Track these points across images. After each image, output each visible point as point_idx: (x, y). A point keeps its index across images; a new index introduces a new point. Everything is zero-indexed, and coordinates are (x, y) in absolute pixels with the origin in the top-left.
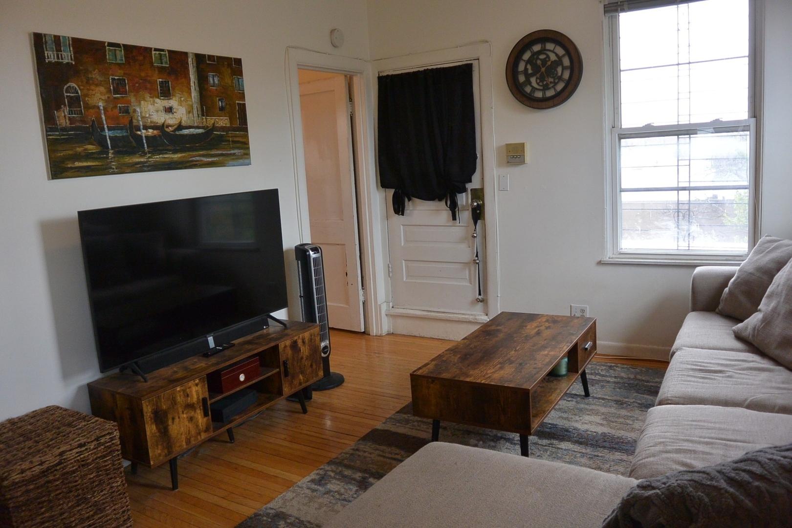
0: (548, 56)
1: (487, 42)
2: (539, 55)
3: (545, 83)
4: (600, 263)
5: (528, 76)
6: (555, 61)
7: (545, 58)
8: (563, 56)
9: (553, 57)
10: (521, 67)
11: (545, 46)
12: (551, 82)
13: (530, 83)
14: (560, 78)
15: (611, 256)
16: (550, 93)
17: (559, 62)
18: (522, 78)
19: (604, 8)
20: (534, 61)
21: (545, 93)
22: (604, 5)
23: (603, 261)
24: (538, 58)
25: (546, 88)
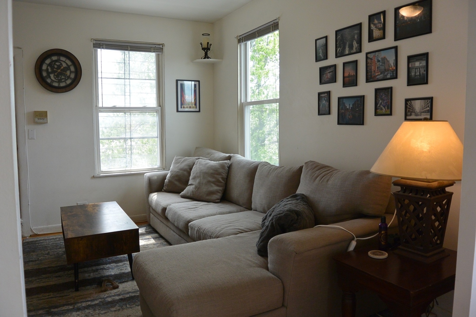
0: (61, 64)
1: (20, 48)
2: (56, 62)
3: (59, 78)
4: (94, 177)
5: (49, 74)
6: (66, 67)
7: (60, 65)
8: (71, 65)
9: (64, 65)
10: (44, 67)
11: (60, 58)
12: (63, 79)
13: (50, 77)
14: (69, 77)
15: (98, 174)
16: (62, 85)
17: (68, 68)
18: (44, 74)
19: (93, 45)
20: (53, 65)
21: (60, 84)
22: (93, 43)
23: (95, 176)
24: (55, 64)
25: (60, 81)
